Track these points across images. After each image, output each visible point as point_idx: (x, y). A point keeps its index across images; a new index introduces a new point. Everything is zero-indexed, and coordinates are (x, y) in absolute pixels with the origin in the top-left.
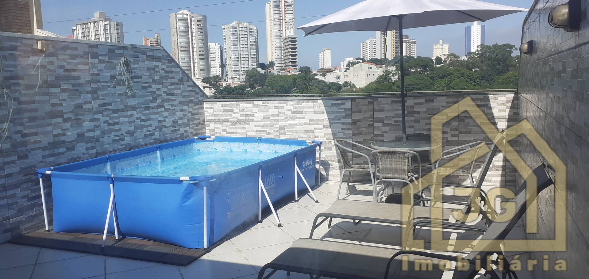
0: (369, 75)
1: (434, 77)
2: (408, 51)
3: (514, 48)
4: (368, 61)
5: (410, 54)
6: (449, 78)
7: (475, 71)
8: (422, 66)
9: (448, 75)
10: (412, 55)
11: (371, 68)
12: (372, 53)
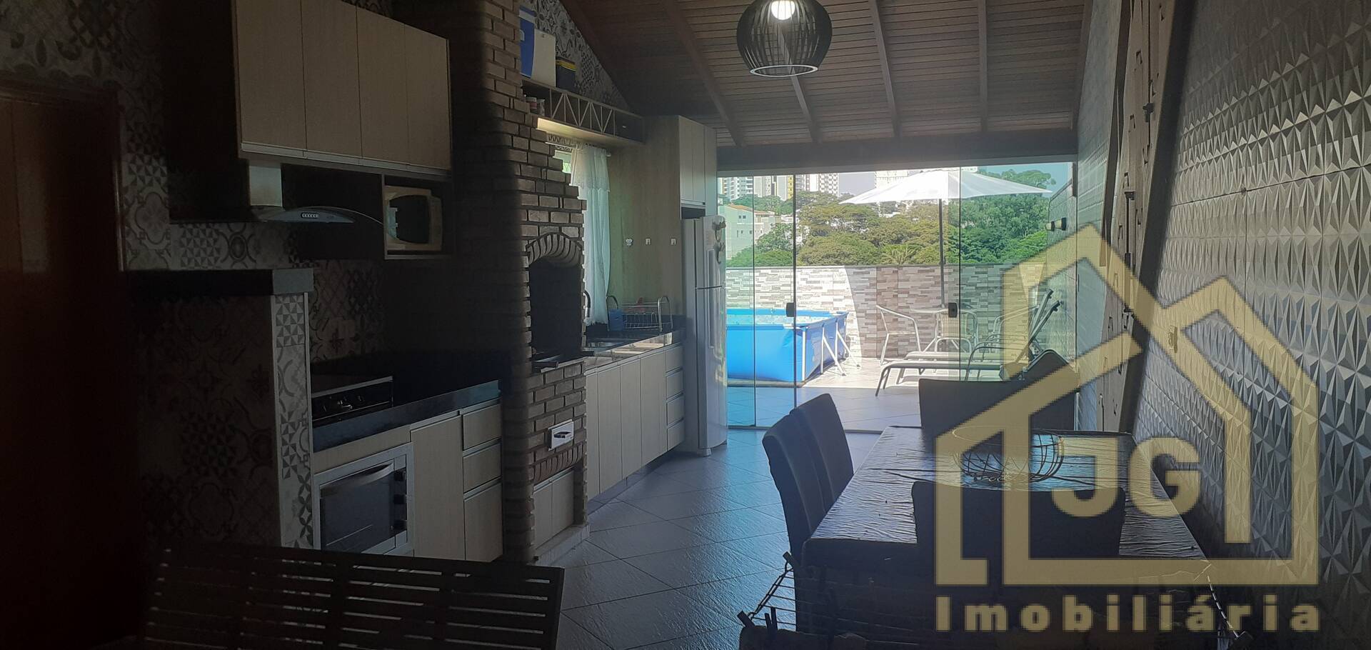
0: (740, 233)
1: (880, 240)
2: (823, 182)
3: (1049, 181)
4: (736, 203)
5: (827, 187)
6: (913, 242)
7: (966, 228)
8: (853, 216)
9: (910, 235)
10: (830, 189)
11: (744, 217)
12: (743, 183)
